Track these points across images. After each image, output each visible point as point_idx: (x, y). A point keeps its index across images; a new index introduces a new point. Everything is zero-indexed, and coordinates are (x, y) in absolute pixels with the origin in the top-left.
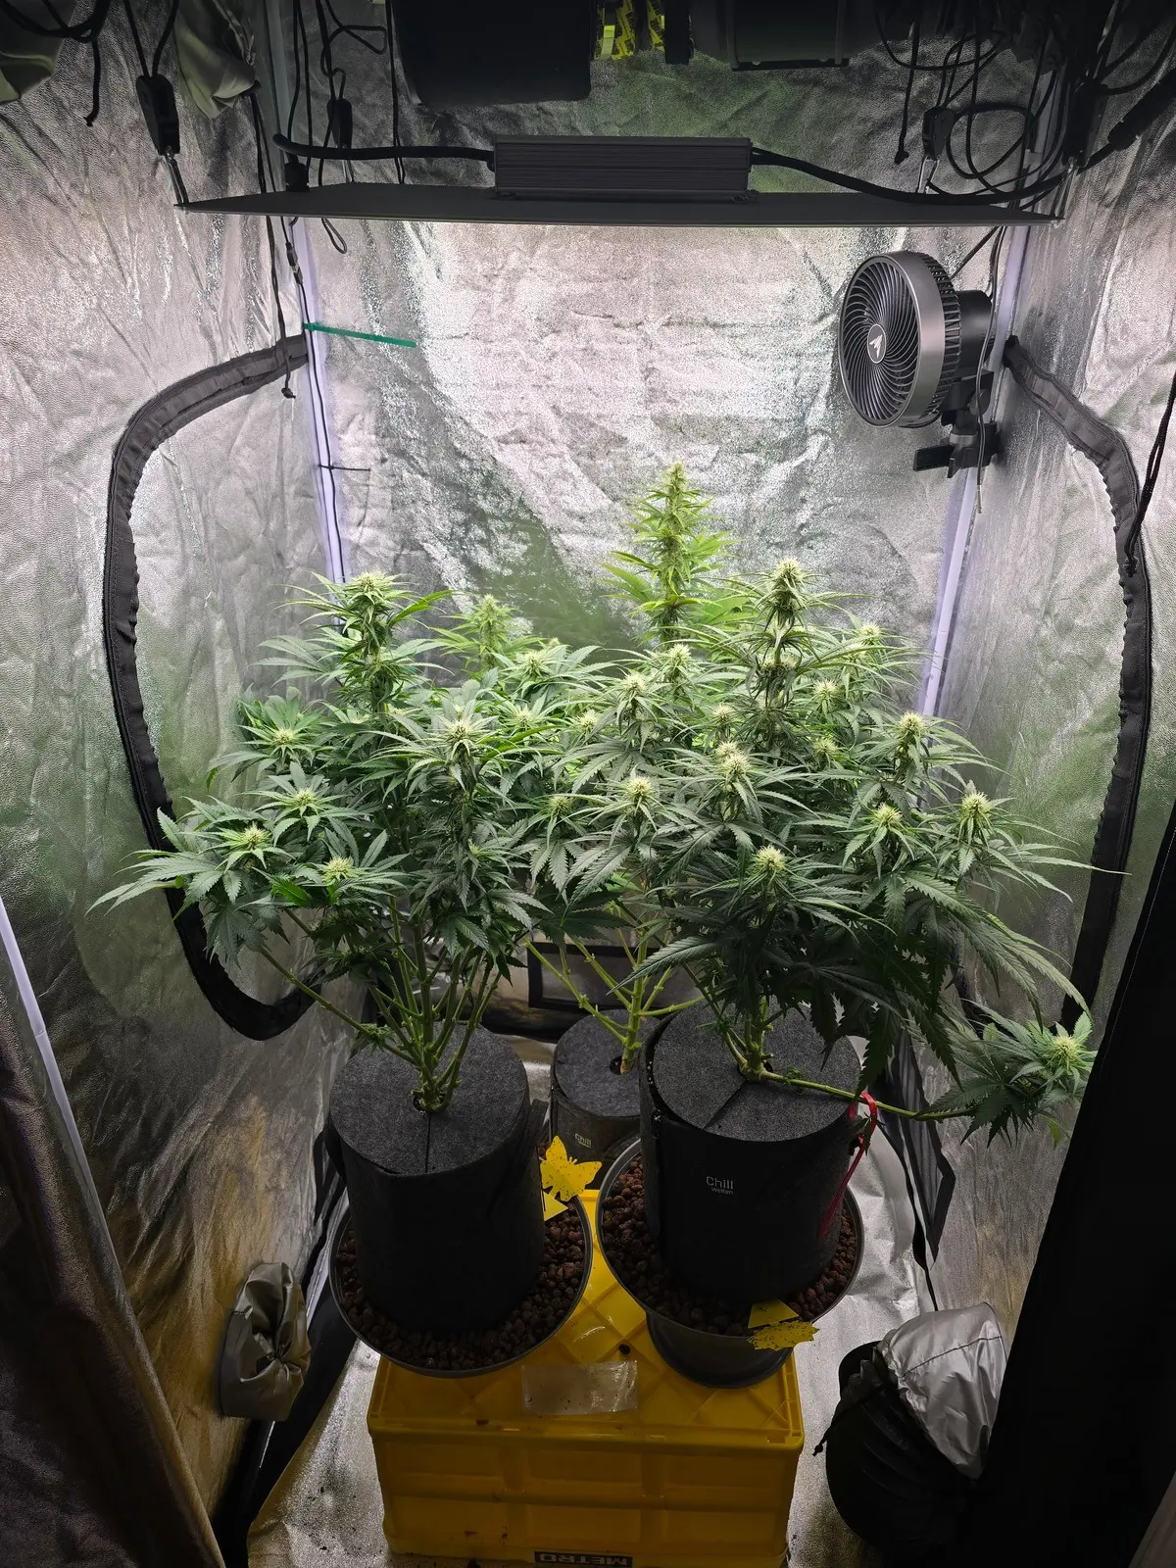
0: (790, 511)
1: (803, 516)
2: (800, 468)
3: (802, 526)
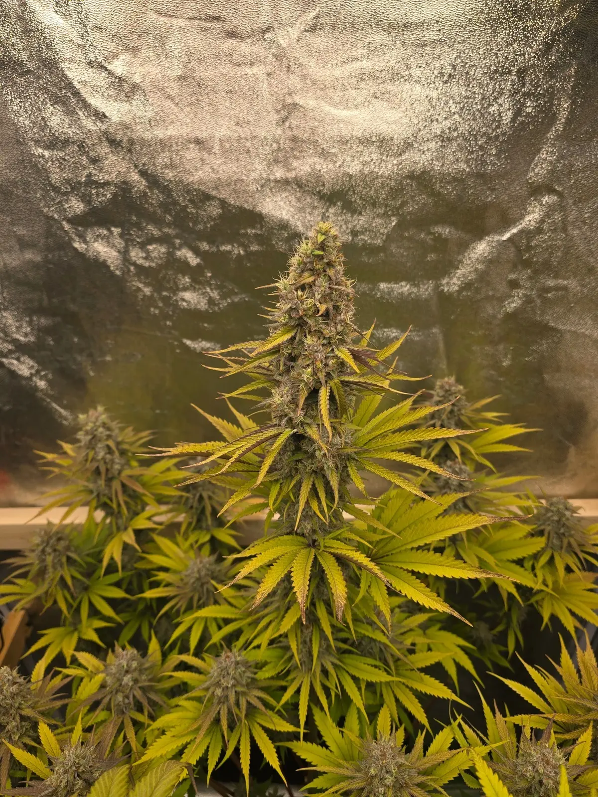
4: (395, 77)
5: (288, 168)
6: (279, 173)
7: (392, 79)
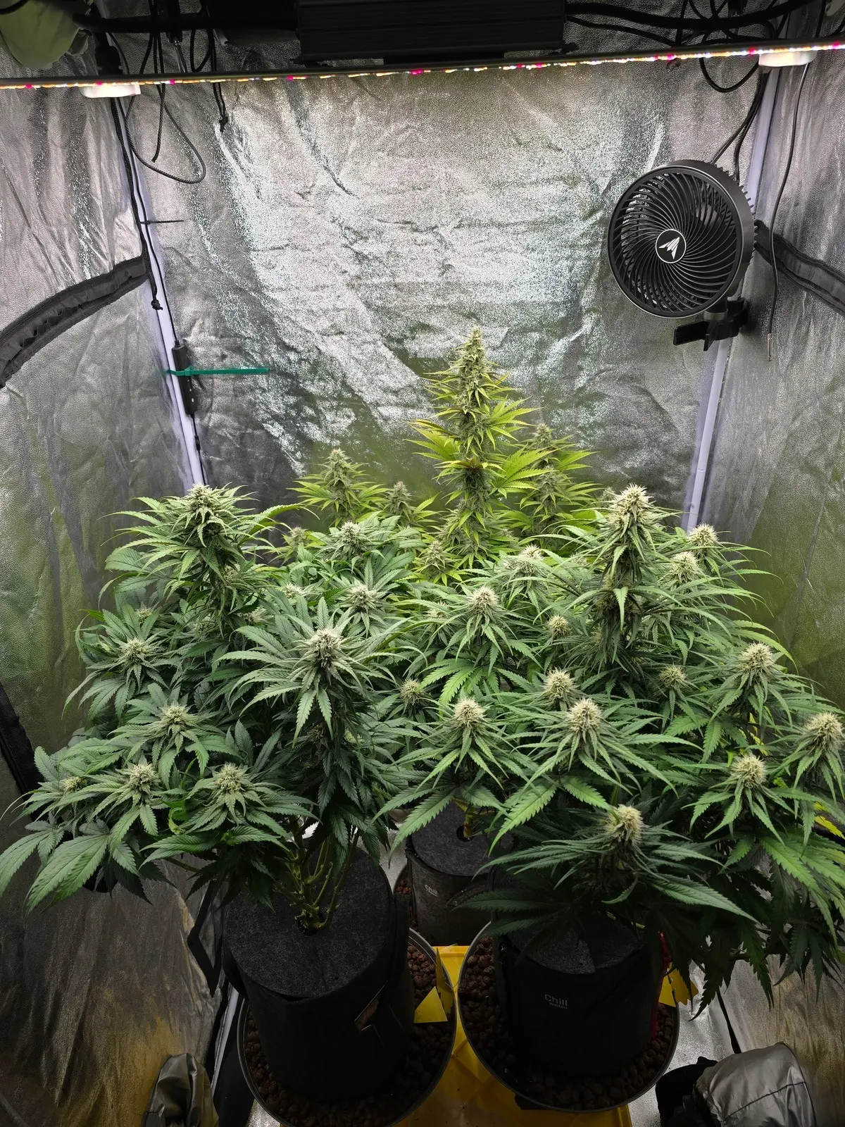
0: (572, 378)
1: (581, 382)
2: (577, 340)
3: (581, 389)
4: (503, 249)
5: (444, 299)
6: (439, 302)
7: (501, 251)
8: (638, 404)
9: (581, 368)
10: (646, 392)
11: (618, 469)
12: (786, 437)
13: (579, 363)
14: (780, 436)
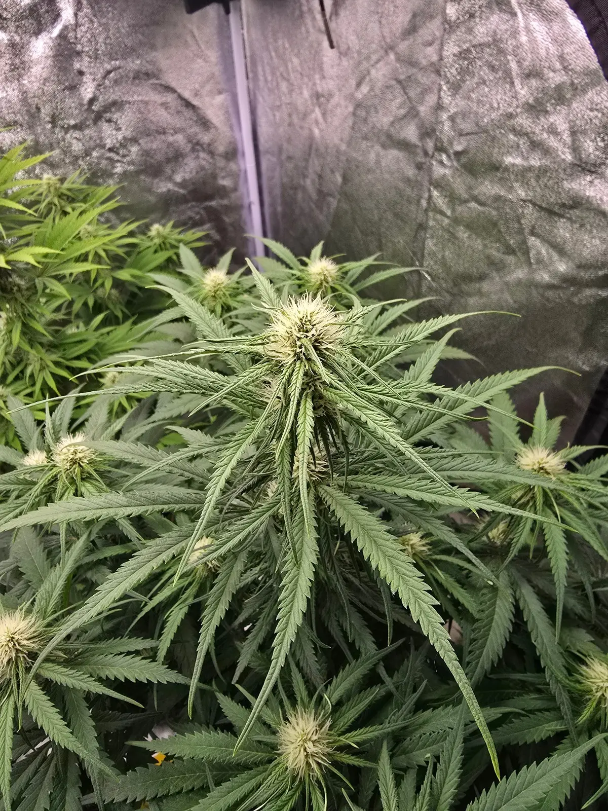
0: (73, 88)
1: (88, 90)
2: (62, 36)
3: (92, 101)
8: (165, 105)
9: (81, 73)
10: (168, 89)
11: (170, 186)
12: (351, 109)
13: (77, 66)
14: (342, 109)
